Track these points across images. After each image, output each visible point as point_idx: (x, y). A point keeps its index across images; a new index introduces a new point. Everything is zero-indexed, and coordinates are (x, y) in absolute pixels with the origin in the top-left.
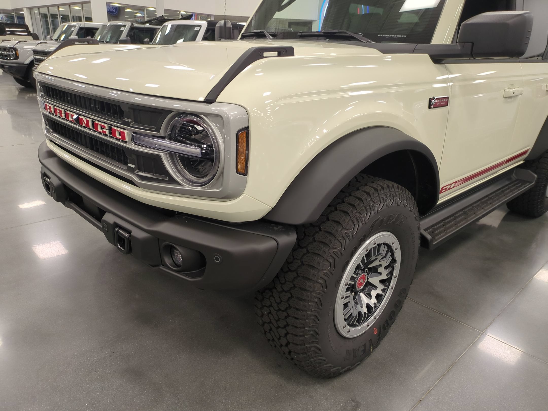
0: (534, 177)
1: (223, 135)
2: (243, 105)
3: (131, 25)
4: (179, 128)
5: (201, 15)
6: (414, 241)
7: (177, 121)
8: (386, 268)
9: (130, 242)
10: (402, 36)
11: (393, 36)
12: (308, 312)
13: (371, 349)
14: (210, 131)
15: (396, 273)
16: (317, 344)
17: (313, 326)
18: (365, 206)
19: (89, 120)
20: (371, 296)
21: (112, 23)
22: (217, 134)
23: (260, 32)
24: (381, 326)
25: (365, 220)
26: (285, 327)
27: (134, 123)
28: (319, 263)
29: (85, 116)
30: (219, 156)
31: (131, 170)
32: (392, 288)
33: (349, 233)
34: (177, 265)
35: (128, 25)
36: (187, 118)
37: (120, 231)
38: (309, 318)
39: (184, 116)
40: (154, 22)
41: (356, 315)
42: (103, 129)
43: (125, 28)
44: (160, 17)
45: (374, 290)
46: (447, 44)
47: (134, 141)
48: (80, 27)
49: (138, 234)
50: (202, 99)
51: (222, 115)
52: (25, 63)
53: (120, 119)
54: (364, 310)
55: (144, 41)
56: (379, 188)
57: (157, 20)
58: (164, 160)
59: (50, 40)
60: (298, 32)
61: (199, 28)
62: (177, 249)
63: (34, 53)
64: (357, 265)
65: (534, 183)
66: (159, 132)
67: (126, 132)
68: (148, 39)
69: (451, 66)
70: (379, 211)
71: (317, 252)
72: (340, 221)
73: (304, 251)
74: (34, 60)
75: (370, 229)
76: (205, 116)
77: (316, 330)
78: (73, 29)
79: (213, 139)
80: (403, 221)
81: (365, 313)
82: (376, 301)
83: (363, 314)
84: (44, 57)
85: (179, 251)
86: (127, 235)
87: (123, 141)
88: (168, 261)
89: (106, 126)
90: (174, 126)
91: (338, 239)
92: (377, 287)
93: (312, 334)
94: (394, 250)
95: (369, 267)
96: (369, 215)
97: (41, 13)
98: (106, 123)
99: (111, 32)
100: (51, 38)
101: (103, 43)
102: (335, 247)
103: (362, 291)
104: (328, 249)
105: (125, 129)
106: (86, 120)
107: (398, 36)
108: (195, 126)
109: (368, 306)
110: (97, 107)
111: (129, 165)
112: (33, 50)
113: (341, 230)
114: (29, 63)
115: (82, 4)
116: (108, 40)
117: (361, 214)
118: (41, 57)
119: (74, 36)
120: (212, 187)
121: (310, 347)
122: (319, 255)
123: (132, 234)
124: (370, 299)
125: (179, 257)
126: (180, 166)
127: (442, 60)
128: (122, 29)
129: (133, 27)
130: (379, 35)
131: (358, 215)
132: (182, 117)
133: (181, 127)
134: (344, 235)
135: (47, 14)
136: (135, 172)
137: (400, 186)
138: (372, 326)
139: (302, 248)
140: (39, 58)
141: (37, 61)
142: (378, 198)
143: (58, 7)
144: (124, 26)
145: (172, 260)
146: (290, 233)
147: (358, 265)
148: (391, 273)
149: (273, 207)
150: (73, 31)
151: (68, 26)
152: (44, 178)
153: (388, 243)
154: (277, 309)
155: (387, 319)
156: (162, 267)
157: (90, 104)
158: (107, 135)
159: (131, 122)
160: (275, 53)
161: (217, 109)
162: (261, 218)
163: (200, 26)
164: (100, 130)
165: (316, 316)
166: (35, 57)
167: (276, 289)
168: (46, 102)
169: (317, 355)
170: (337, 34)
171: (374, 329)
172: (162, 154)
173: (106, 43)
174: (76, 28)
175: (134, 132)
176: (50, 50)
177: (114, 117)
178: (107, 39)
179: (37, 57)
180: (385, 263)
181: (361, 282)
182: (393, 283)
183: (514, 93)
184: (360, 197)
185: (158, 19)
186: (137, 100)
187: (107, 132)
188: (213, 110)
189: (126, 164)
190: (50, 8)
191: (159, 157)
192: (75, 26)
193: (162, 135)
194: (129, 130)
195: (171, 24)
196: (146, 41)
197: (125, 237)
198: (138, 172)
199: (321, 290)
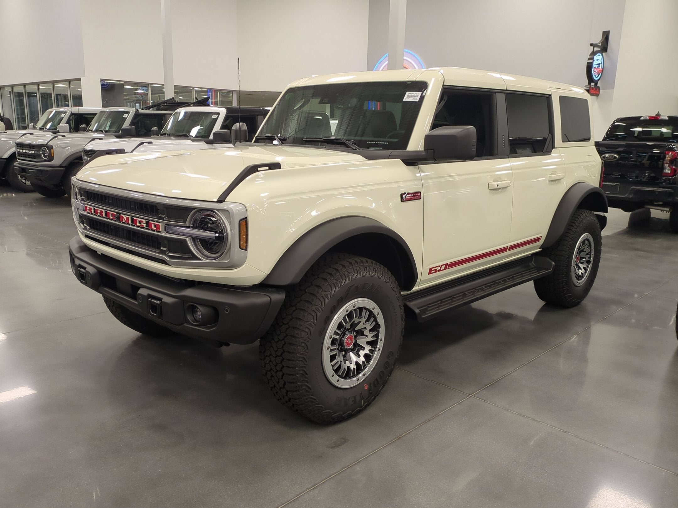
0: (551, 264)
1: (230, 223)
2: (243, 203)
3: (136, 112)
4: (199, 221)
5: (221, 91)
6: (395, 309)
7: (197, 216)
8: (371, 331)
9: (161, 307)
10: (385, 143)
11: (378, 143)
12: (297, 355)
13: (362, 402)
14: (221, 221)
15: (382, 335)
16: (307, 383)
17: (302, 366)
18: (341, 274)
19: (129, 218)
20: (360, 355)
21: (112, 109)
22: (226, 224)
23: (272, 136)
24: (371, 384)
25: (340, 285)
26: (281, 370)
27: (167, 217)
28: (304, 316)
29: (125, 214)
30: (227, 238)
31: (163, 252)
32: (379, 350)
33: (327, 294)
34: (197, 321)
35: (132, 111)
36: (205, 213)
37: (152, 300)
38: (299, 359)
39: (203, 211)
40: (162, 106)
41: (345, 368)
42: (141, 223)
43: (129, 115)
44: (171, 99)
45: (362, 350)
46: (419, 150)
47: (166, 231)
48: (71, 113)
49: (167, 300)
50: (215, 200)
51: (228, 210)
52: (2, 158)
53: (156, 215)
54: (353, 366)
55: (152, 130)
56: (353, 262)
57: (166, 103)
58: (188, 242)
59: (34, 129)
60: (303, 138)
61: (217, 115)
62: (198, 308)
63: (18, 146)
64: (338, 323)
65: (551, 270)
66: (186, 223)
67: (160, 224)
68: (157, 128)
69: (423, 167)
70: (353, 279)
71: (303, 308)
72: (320, 285)
73: (294, 308)
74: (17, 153)
75: (346, 292)
76: (217, 211)
77: (305, 370)
78: (63, 115)
79: (223, 227)
80: (379, 290)
81: (354, 368)
82: (364, 360)
83: (352, 369)
84: (30, 151)
85: (200, 310)
86: (159, 302)
87: (157, 231)
88: (189, 318)
89: (144, 221)
90: (195, 220)
91: (318, 299)
92: (365, 348)
93: (302, 374)
94: (375, 315)
95: (356, 329)
96: (344, 281)
97: (15, 92)
98: (144, 219)
99: (111, 119)
100: (34, 126)
101: (101, 132)
102: (316, 304)
103: (352, 350)
104: (311, 305)
105: (160, 223)
106: (127, 218)
107: (382, 143)
108: (211, 218)
109: (357, 363)
110: (136, 207)
111: (162, 248)
112: (15, 143)
113: (321, 292)
114: (8, 157)
115: (69, 81)
116: (107, 129)
117: (338, 281)
118: (26, 151)
119: (64, 123)
120: (223, 260)
121: (302, 386)
122: (304, 310)
123: (162, 300)
124: (359, 357)
125: (199, 315)
126: (200, 246)
127: (416, 163)
128: (125, 116)
129: (139, 113)
130: (368, 142)
131: (335, 281)
132: (202, 213)
133: (200, 220)
134: (324, 296)
135: (23, 93)
136: (166, 253)
137: (374, 262)
138: (362, 382)
139: (292, 306)
140: (24, 152)
141: (20, 155)
142: (352, 269)
143: (38, 86)
144: (128, 113)
145: (193, 318)
146: (281, 292)
147: (340, 322)
148: (377, 336)
149: (268, 274)
150: (63, 117)
151: (56, 112)
152: (79, 269)
153: (368, 308)
154: (275, 356)
155: (377, 378)
156: (185, 325)
157: (130, 205)
158: (144, 228)
159: (165, 217)
160: (267, 168)
161: (227, 206)
162: (260, 282)
163: (218, 114)
164: (138, 224)
165: (304, 358)
166: (18, 150)
167: (274, 340)
168: (86, 205)
169: (308, 393)
170: (335, 141)
171: (365, 385)
172: (187, 238)
173: (106, 132)
174: (67, 114)
175: (166, 224)
176: (37, 143)
177: (151, 214)
178: (105, 127)
179: (21, 151)
180: (369, 326)
181: (349, 342)
182: (380, 345)
183: (498, 186)
184: (337, 268)
185: (168, 103)
186: (168, 201)
187: (145, 226)
188: (225, 207)
189: (159, 248)
190: (27, 86)
191: (185, 240)
192: (65, 113)
193: (188, 225)
194: (163, 223)
195: (185, 111)
196: (154, 130)
197: (157, 304)
198: (168, 253)
199: (306, 337)
